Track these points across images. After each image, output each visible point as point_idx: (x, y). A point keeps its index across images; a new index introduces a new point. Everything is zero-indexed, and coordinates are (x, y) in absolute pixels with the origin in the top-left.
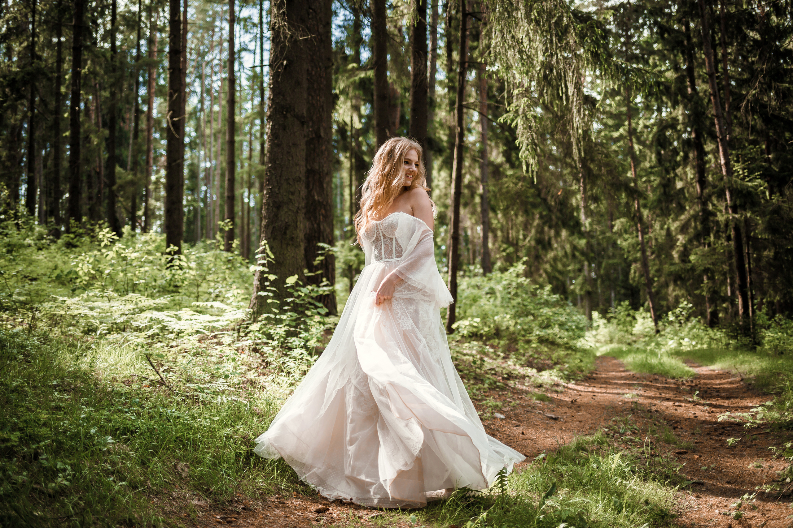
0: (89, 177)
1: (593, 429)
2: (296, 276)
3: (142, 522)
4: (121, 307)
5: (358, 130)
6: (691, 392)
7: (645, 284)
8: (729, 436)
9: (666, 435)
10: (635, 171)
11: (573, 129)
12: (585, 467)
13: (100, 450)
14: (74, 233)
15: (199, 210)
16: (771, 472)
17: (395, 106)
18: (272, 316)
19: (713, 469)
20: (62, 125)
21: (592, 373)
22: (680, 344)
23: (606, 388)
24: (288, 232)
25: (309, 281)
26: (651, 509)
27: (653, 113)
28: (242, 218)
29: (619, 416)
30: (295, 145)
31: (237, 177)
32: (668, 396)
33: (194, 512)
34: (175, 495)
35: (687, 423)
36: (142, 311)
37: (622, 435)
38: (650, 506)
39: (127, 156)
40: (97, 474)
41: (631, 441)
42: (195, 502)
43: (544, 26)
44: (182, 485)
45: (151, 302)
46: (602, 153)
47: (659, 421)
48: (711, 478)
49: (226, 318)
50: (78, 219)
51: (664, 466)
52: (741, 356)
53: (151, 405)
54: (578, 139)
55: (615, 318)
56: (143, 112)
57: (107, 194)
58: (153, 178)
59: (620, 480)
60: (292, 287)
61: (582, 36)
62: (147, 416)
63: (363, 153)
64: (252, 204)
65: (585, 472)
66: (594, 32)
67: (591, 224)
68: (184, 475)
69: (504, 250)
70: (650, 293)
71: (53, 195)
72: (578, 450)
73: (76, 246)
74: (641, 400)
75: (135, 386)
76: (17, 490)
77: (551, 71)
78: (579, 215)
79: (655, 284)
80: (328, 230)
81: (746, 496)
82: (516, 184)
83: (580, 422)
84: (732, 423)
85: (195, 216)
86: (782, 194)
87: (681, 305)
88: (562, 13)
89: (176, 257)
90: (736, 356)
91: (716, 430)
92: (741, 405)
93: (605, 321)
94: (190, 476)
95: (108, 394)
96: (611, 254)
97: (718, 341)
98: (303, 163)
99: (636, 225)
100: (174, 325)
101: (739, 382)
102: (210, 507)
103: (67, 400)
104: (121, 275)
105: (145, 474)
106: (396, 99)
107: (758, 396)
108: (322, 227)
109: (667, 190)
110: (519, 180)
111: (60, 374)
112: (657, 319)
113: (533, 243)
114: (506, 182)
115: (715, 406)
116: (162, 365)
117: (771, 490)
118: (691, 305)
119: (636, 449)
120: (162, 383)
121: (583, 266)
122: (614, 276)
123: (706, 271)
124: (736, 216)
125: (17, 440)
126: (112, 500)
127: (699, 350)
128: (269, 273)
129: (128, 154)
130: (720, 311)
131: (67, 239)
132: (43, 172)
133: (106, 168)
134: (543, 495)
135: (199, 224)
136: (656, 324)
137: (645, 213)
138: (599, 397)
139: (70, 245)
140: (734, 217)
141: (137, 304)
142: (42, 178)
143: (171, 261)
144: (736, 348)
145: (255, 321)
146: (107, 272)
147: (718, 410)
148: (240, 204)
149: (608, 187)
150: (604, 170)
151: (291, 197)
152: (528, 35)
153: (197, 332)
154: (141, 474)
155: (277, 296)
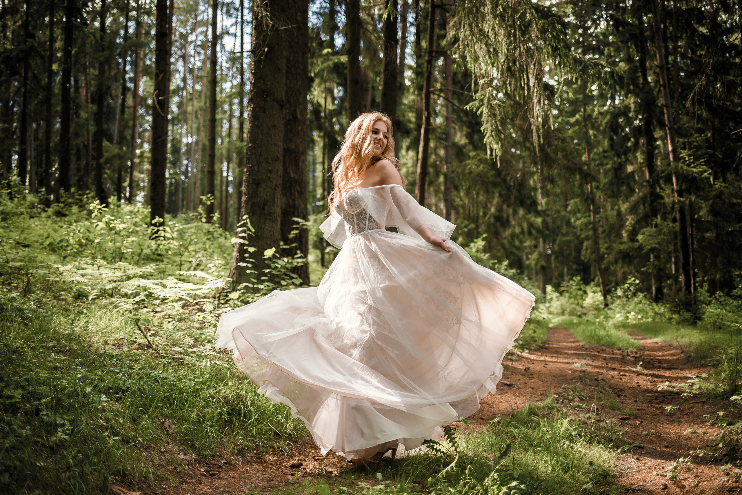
0: (78, 149)
1: (545, 395)
2: (274, 249)
3: (135, 473)
4: (111, 274)
5: (331, 111)
6: (635, 363)
7: (595, 261)
8: (668, 404)
9: (611, 402)
10: (589, 155)
11: (533, 118)
12: (536, 430)
13: (96, 407)
14: (63, 202)
15: (181, 182)
16: (706, 437)
17: (367, 90)
18: (251, 285)
19: (653, 434)
20: (53, 100)
21: (545, 343)
22: (627, 318)
23: (557, 357)
24: (266, 207)
25: (284, 253)
26: (595, 470)
27: (607, 101)
28: (221, 191)
29: (569, 384)
30: (274, 126)
31: (217, 153)
32: (614, 366)
33: (181, 465)
34: (163, 450)
35: (630, 391)
36: (129, 278)
37: (570, 401)
38: (594, 467)
39: (114, 131)
40: (94, 429)
41: (579, 407)
42: (181, 456)
43: (508, 21)
44: (169, 440)
45: (138, 271)
46: (559, 138)
47: (604, 389)
48: (651, 442)
49: (208, 286)
50: (67, 190)
51: (608, 431)
52: (682, 330)
53: (140, 366)
54: (538, 126)
55: (567, 292)
56: (129, 89)
57: (94, 166)
58: (138, 151)
59: (567, 443)
60: (269, 259)
61: (543, 31)
62: (136, 377)
63: (335, 132)
64: (230, 179)
65: (536, 434)
66: (554, 27)
67: (546, 204)
68: (171, 431)
69: (466, 226)
70: (600, 269)
71: (44, 166)
72: (530, 415)
73: (65, 215)
74: (589, 369)
75: (125, 349)
76: (21, 443)
77: (514, 63)
78: (535, 195)
79: (605, 261)
80: (303, 206)
81: (681, 459)
82: (478, 166)
83: (533, 388)
84: (672, 392)
85: (177, 189)
86: (725, 180)
87: (629, 282)
88: (526, 9)
89: (161, 228)
90: (678, 329)
91: (656, 398)
92: (680, 375)
93: (558, 295)
94: (177, 433)
95: (100, 355)
96: (564, 232)
97: (662, 315)
98: (281, 144)
99: (589, 205)
100: (159, 292)
101: (680, 354)
102: (195, 461)
103: (63, 361)
104: (110, 244)
105: (135, 430)
106: (368, 83)
107: (696, 367)
108: (297, 203)
109: (618, 173)
110: (481, 163)
111: (57, 336)
112: (606, 293)
113: (492, 220)
114: (469, 164)
115: (657, 376)
116: (149, 330)
117: (705, 454)
118: (638, 282)
119: (583, 415)
120: (149, 346)
121: (538, 242)
122: (567, 252)
123: (653, 250)
124: (682, 199)
125: (19, 397)
126: (108, 453)
127: (644, 323)
128: (249, 245)
129: (115, 129)
130: (665, 287)
131: (57, 208)
132: (33, 144)
133: (93, 141)
134: (498, 455)
135: (180, 196)
136: (605, 298)
137: (598, 194)
138: (550, 366)
139: (59, 214)
140: (679, 201)
141: (125, 271)
142: (33, 150)
143: (157, 232)
144: (678, 323)
145: (234, 290)
146: (97, 241)
147: (660, 380)
148: (219, 178)
149: (564, 171)
150: (560, 155)
151: (269, 175)
152: (493, 29)
153: (181, 299)
154: (132, 430)
155: (255, 267)
